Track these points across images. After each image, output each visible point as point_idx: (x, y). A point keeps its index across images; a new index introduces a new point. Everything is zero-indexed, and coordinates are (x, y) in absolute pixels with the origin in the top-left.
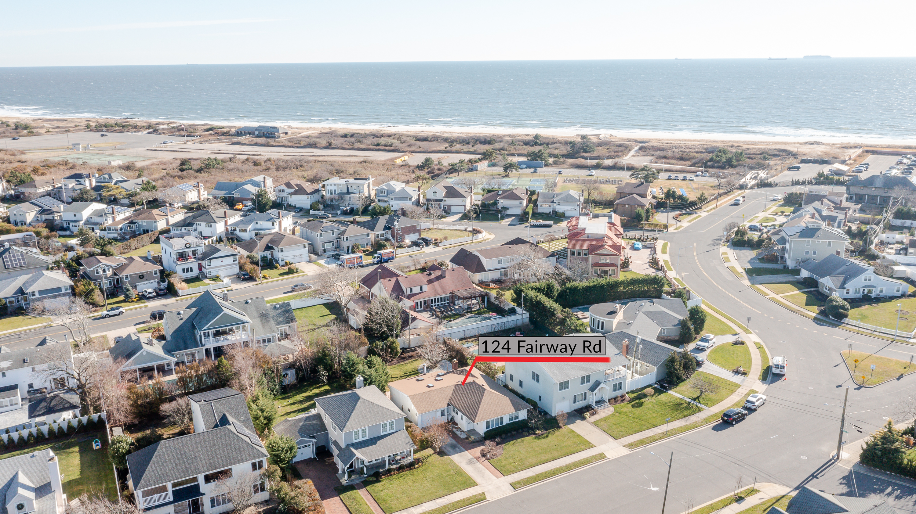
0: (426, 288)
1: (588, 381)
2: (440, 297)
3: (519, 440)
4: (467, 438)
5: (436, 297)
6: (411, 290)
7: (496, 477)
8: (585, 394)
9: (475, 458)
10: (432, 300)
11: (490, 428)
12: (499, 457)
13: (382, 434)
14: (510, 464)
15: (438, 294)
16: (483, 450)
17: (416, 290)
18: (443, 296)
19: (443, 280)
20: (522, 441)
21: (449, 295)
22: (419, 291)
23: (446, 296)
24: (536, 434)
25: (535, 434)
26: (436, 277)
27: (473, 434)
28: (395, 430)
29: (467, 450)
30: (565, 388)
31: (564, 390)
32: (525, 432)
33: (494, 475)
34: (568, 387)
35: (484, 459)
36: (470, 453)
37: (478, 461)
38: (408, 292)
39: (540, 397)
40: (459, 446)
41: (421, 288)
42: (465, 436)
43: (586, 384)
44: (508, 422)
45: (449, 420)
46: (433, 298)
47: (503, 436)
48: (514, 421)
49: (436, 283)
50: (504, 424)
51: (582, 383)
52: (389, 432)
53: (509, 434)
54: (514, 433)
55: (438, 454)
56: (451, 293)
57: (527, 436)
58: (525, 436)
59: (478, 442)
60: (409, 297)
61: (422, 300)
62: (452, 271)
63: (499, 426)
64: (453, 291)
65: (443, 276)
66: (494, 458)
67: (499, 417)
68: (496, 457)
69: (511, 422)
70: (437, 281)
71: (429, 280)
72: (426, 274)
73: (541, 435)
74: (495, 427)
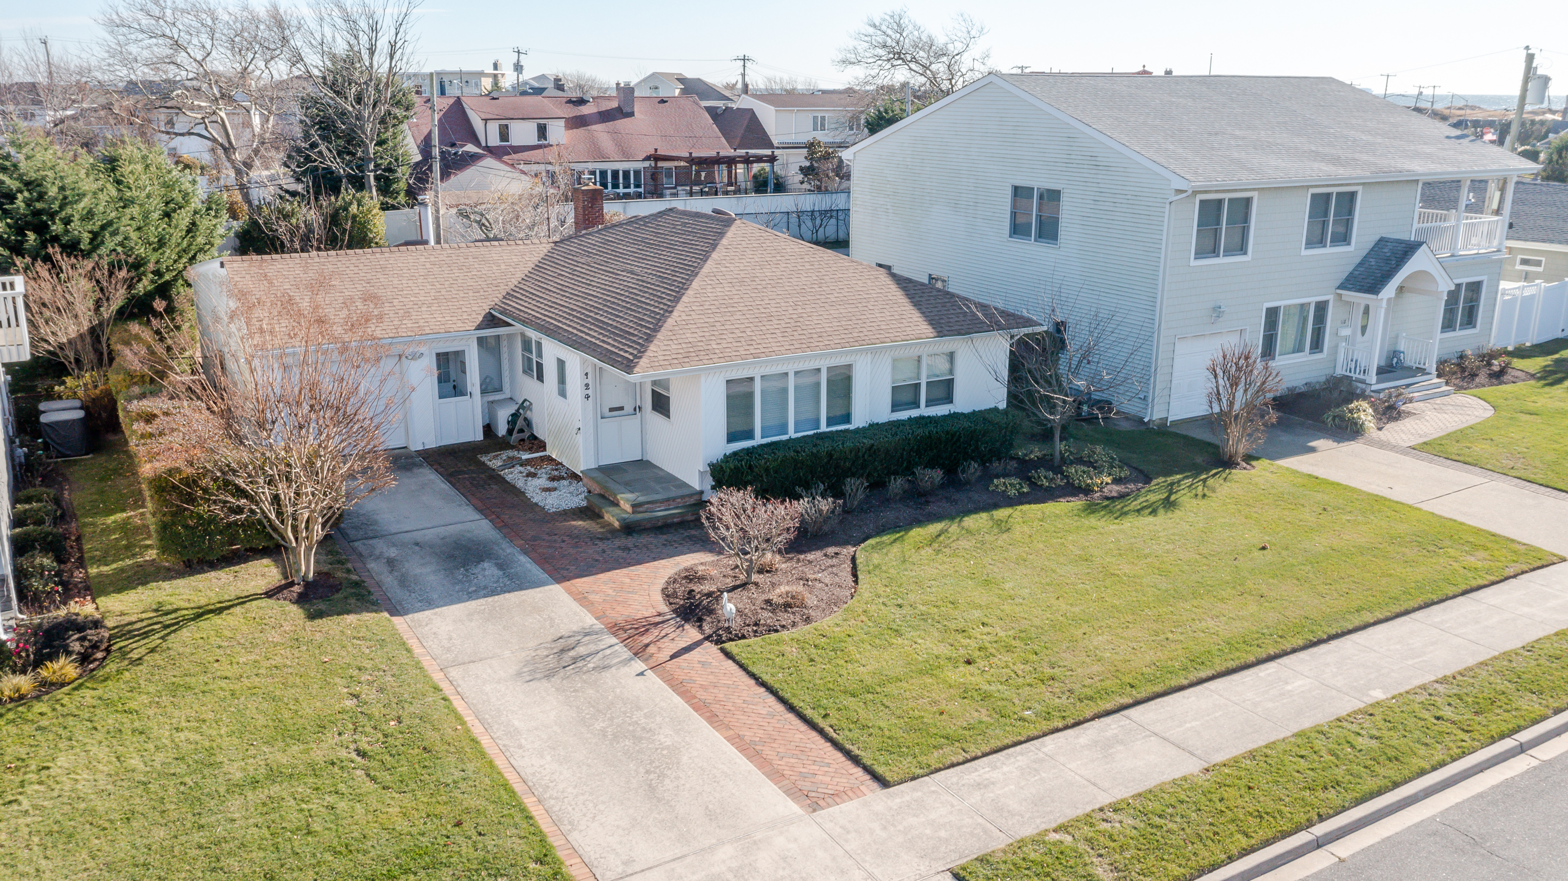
0: (558, 132)
1: (1343, 238)
3: (978, 521)
4: (589, 512)
6: (504, 134)
7: (795, 792)
8: (1321, 308)
9: (615, 629)
11: (758, 440)
12: (826, 623)
14: (930, 669)
15: (605, 159)
16: (691, 576)
17: (522, 133)
18: (621, 167)
19: (624, 124)
20: (1003, 527)
21: (640, 165)
22: (533, 140)
23: (631, 166)
24: (1087, 491)
25: (1073, 490)
26: (599, 113)
27: (629, 486)
29: (560, 575)
30: (1229, 252)
31: (1221, 260)
33: (776, 775)
34: (1242, 249)
35: (692, 634)
36: (582, 599)
37: (639, 653)
38: (493, 136)
40: (508, 549)
41: (542, 131)
42: (579, 501)
43: (1329, 250)
44: (884, 414)
45: (502, 430)
47: (855, 486)
48: (924, 411)
49: (599, 130)
50: (859, 420)
51: (1316, 240)
53: (897, 484)
54: (933, 476)
55: (301, 600)
56: (648, 158)
57: (1022, 499)
59: (662, 527)
62: (659, 102)
63: (823, 428)
64: (656, 150)
65: (627, 109)
66: (783, 626)
67: (824, 364)
68: (794, 624)
69: (904, 415)
70: (604, 121)
71: (576, 117)
72: (565, 100)
73: (1122, 496)
74: (792, 434)
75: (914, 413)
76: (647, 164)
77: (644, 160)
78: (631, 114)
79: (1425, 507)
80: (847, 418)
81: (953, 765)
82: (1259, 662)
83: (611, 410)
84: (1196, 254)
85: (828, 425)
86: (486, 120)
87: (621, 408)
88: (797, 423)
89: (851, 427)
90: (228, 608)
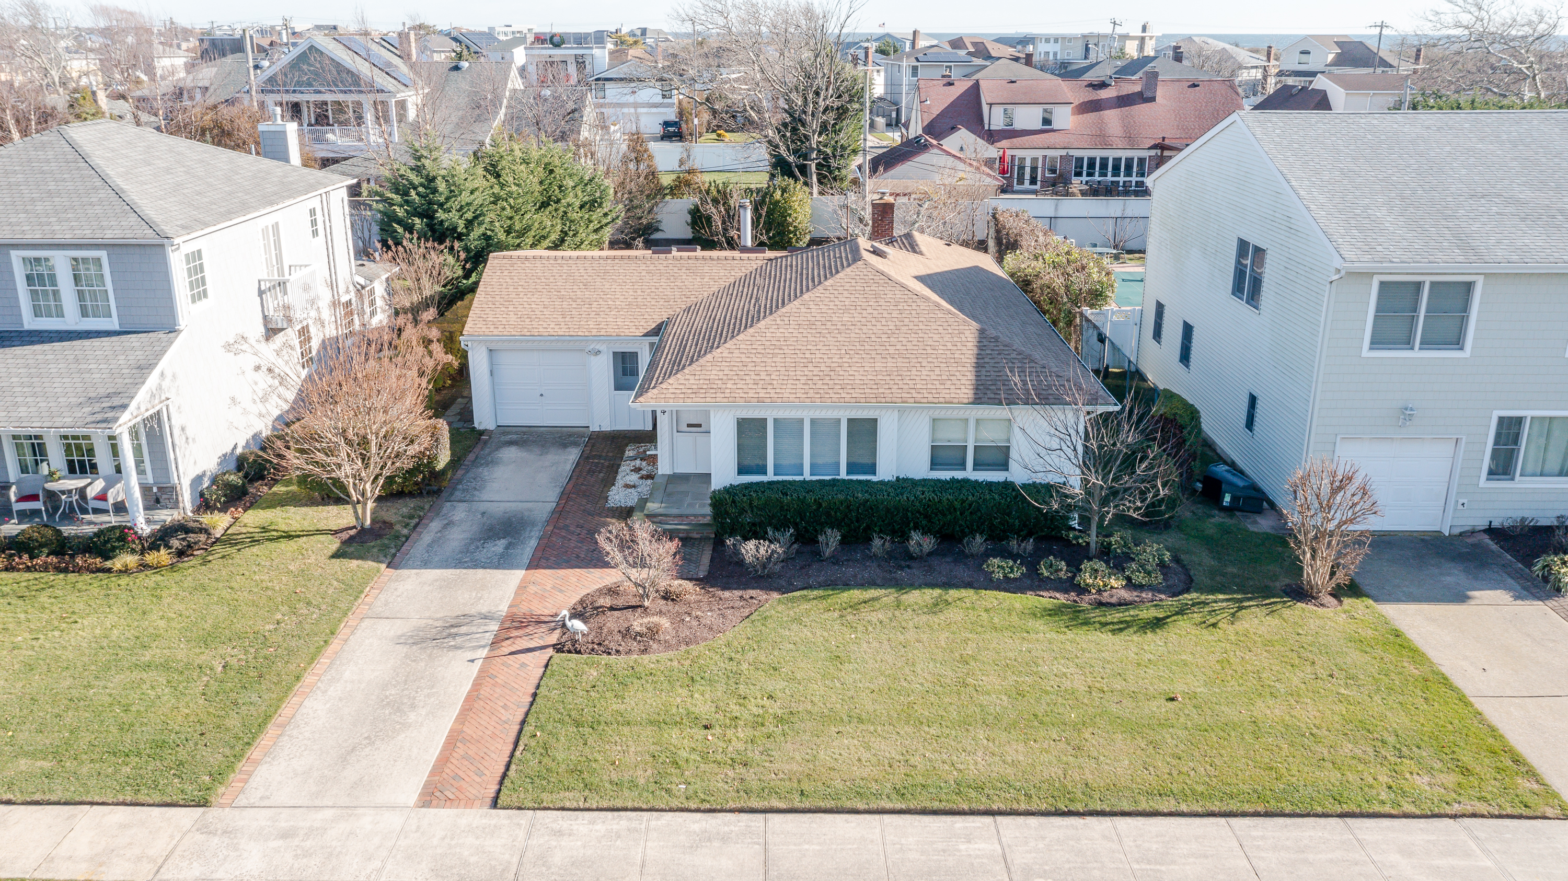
0: (1066, 119)
2: (1111, 154)
4: (631, 513)
5: (1098, 154)
6: (1009, 117)
9: (509, 618)
10: (1080, 160)
11: (770, 476)
12: (651, 658)
13: (30, 322)
14: (666, 722)
15: (1108, 146)
17: (1027, 118)
18: (1124, 154)
19: (1141, 109)
20: (939, 608)
21: (1145, 154)
22: (1038, 125)
23: (1136, 154)
26: (1118, 97)
27: (669, 496)
28: (113, 324)
29: (538, 563)
31: (1417, 354)
32: (1006, 554)
34: (1456, 337)
36: (523, 587)
37: (496, 642)
38: (996, 119)
39: (1253, 400)
40: (534, 532)
41: (1048, 116)
42: (636, 501)
44: (920, 469)
46: (1086, 154)
48: (966, 474)
49: (1112, 116)
50: (886, 471)
52: (72, 320)
53: (879, 543)
54: (920, 542)
55: (349, 541)
56: (1154, 147)
57: (1009, 585)
58: (991, 584)
60: (992, 137)
61: (1039, 154)
62: (1189, 87)
63: (843, 475)
64: (1164, 139)
65: (1148, 94)
66: (618, 651)
67: (844, 415)
68: (629, 652)
69: (945, 475)
70: (1120, 107)
71: (1091, 102)
72: (1086, 83)
73: (1122, 604)
74: (807, 476)
75: (959, 475)
76: (1153, 153)
77: (1149, 149)
78: (1153, 99)
79: (1479, 704)
80: (872, 469)
81: (563, 809)
82: (973, 813)
83: (689, 426)
84: (1372, 343)
85: (848, 473)
86: (991, 104)
87: (700, 426)
88: (813, 466)
89: (874, 479)
90: (299, 536)
